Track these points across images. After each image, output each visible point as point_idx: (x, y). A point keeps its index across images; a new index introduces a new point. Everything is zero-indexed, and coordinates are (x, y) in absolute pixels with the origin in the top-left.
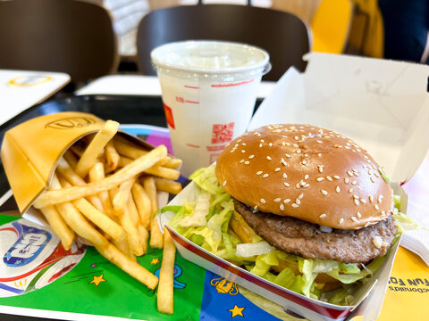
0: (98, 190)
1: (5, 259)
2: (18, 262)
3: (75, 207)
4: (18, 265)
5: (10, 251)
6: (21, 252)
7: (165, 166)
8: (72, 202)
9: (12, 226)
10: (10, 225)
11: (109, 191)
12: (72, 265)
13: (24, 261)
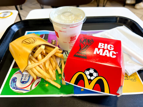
0: (41, 63)
1: (21, 82)
2: (25, 82)
3: (36, 69)
4: (25, 83)
5: (21, 79)
6: (24, 79)
7: (58, 53)
8: (35, 67)
9: (19, 72)
10: (18, 72)
11: (44, 63)
12: (39, 82)
13: (26, 82)
